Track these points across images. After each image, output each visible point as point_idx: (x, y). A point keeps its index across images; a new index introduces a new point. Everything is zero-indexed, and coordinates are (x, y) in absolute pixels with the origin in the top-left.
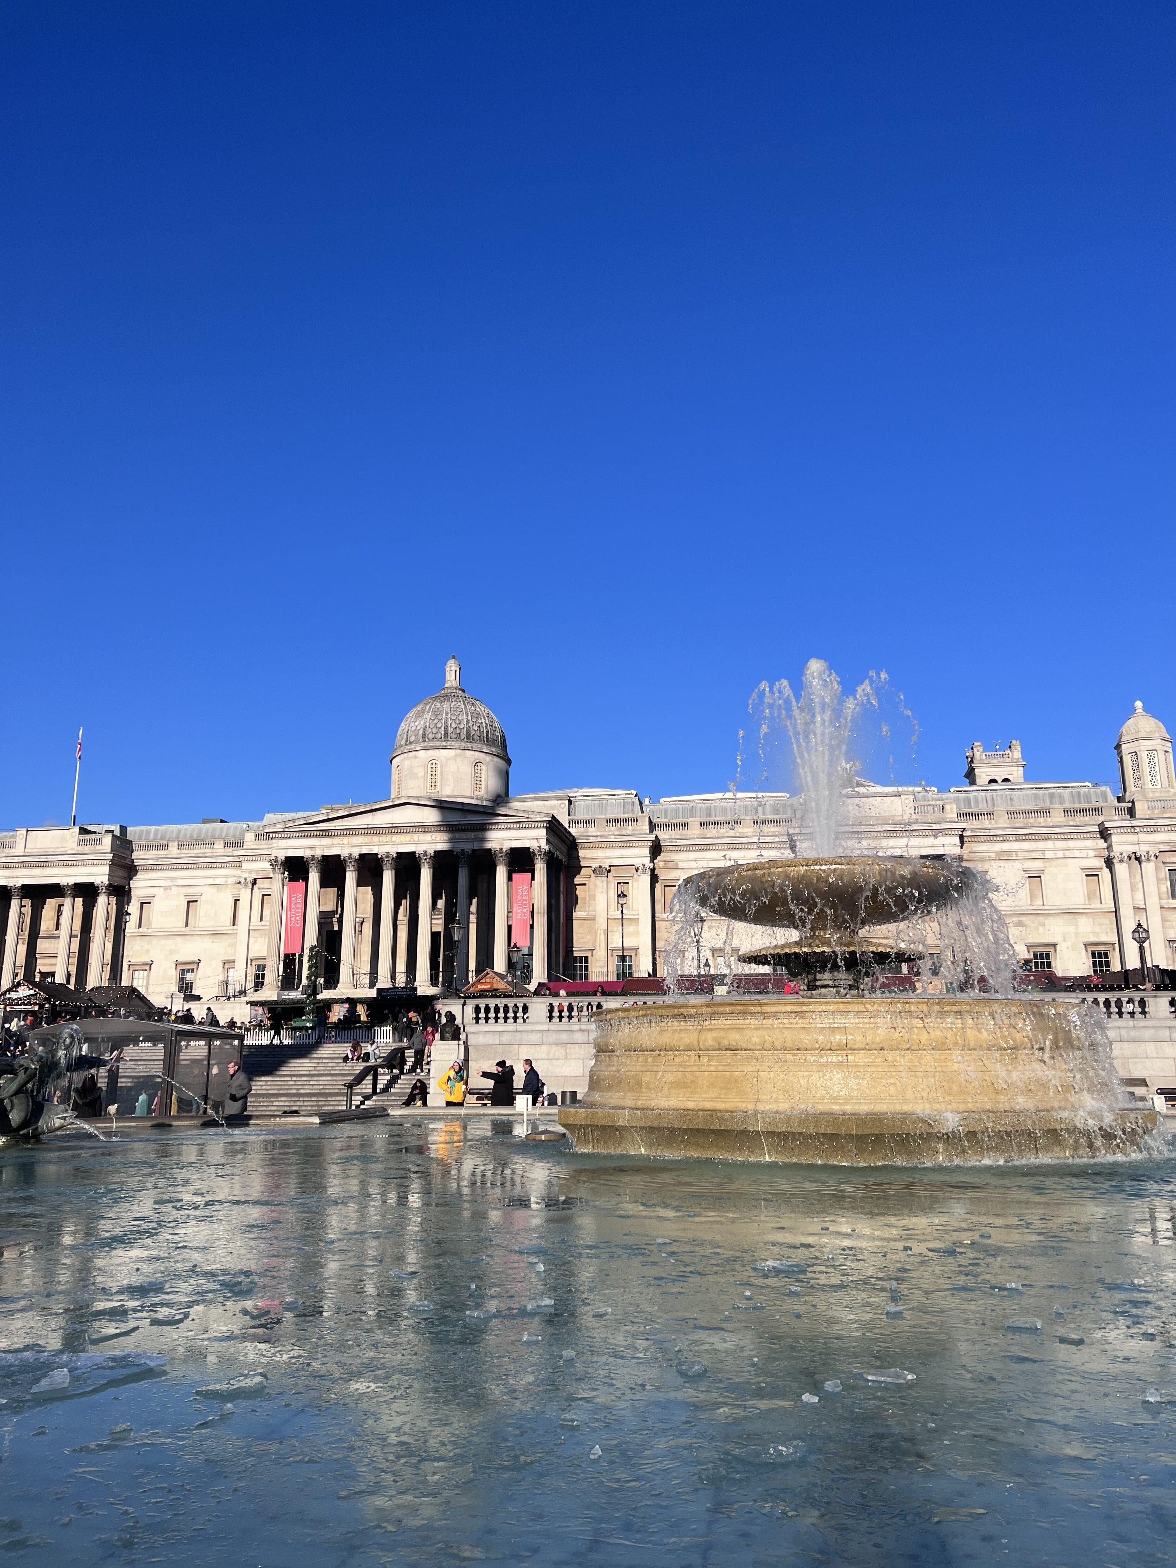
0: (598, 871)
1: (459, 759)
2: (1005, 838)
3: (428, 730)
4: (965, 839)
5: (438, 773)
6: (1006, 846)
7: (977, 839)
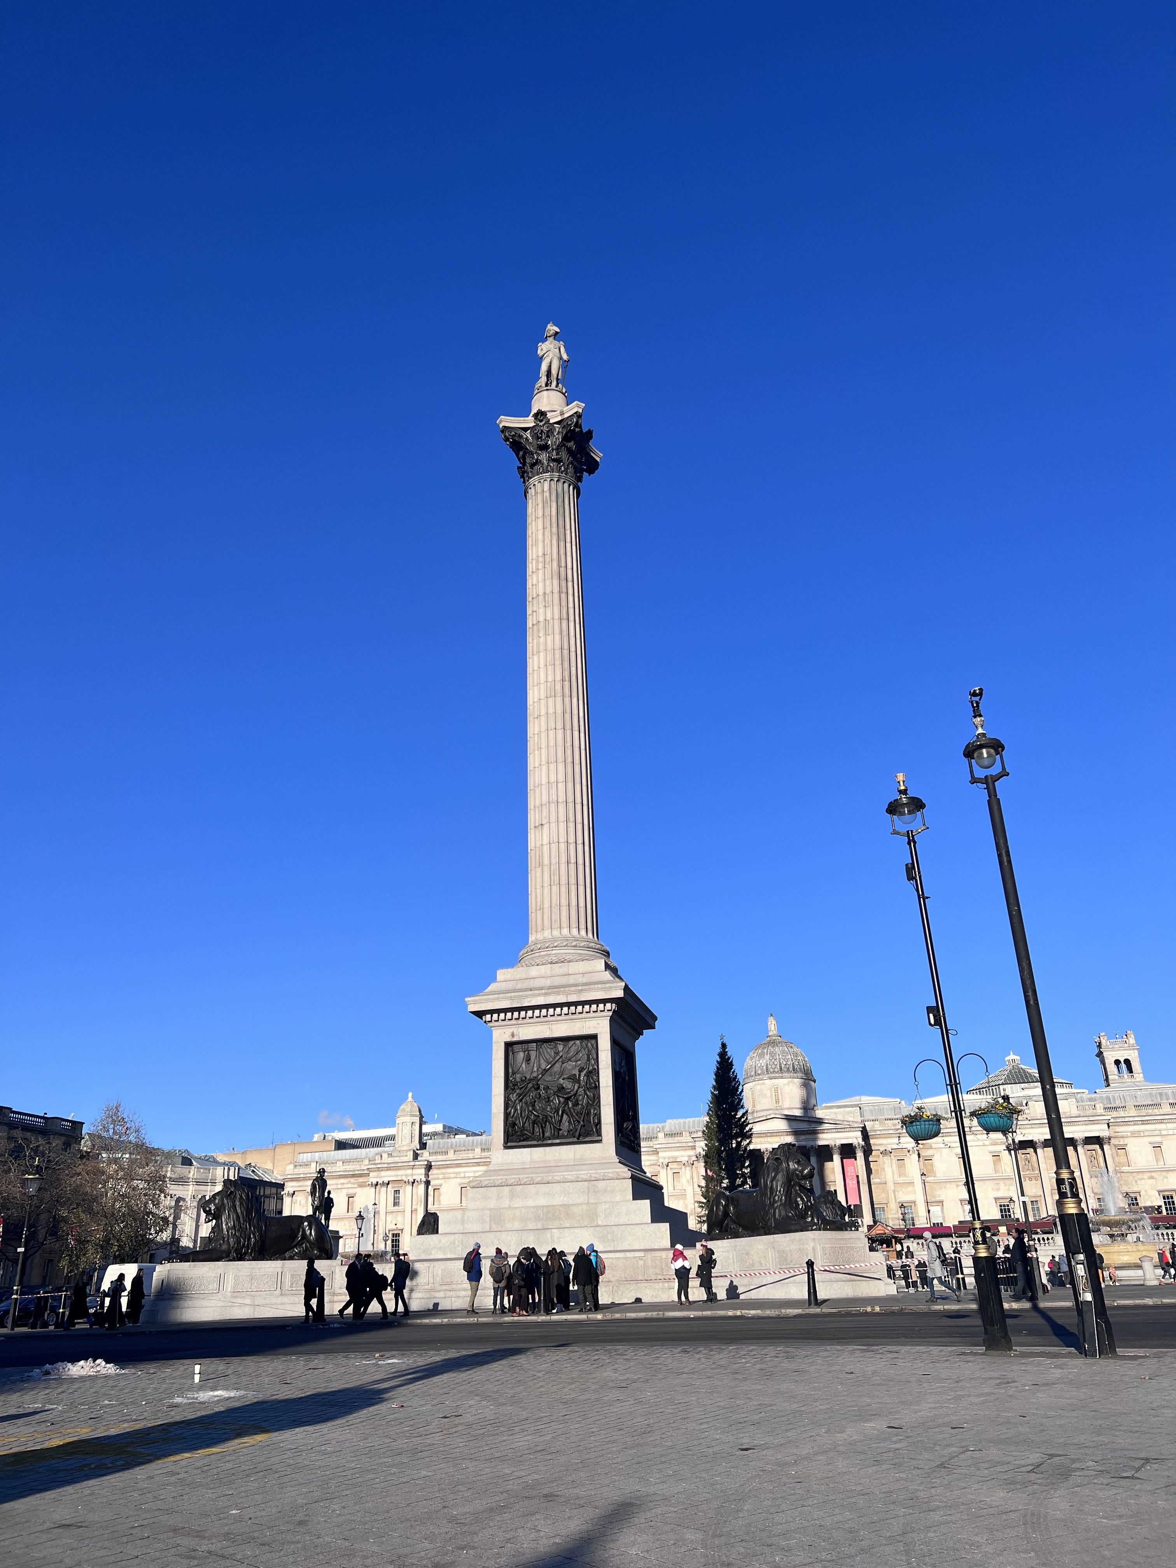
0: (885, 1153)
1: (791, 1084)
2: (1135, 1123)
3: (769, 1067)
4: (1110, 1124)
5: (779, 1093)
6: (1136, 1128)
7: (1118, 1124)
